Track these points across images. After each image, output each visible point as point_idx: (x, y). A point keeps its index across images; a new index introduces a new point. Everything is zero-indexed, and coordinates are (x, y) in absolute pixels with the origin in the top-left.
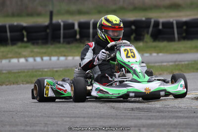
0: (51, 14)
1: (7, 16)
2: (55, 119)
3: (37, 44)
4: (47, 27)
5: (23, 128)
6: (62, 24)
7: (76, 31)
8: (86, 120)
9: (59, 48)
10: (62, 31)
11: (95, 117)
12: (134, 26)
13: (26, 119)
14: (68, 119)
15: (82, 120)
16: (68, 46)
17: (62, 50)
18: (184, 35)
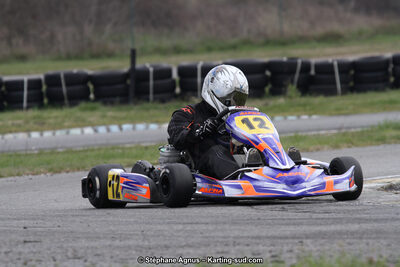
0: (133, 55)
1: (59, 58)
2: (159, 227)
3: (112, 103)
4: (126, 76)
5: (108, 243)
6: (151, 70)
7: (174, 82)
8: (211, 227)
9: (147, 110)
10: (151, 82)
11: (225, 223)
12: (270, 70)
13: (112, 228)
14: (181, 227)
15: (204, 227)
16: (161, 106)
17: (152, 112)
18: (352, 84)
